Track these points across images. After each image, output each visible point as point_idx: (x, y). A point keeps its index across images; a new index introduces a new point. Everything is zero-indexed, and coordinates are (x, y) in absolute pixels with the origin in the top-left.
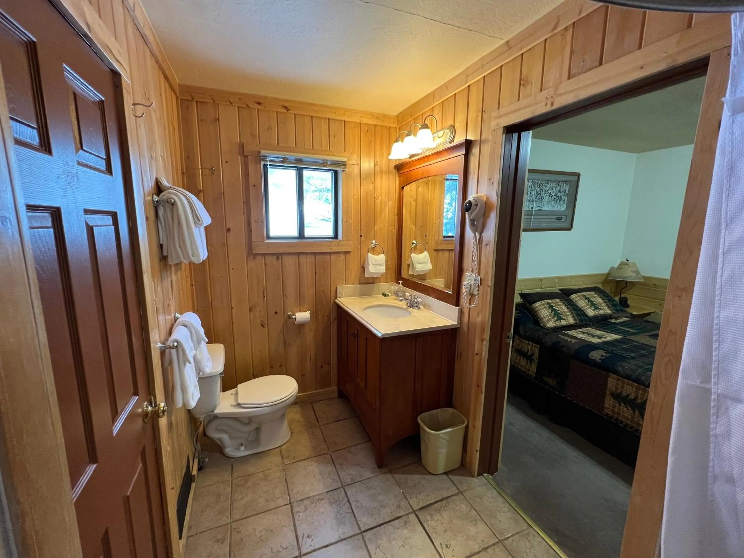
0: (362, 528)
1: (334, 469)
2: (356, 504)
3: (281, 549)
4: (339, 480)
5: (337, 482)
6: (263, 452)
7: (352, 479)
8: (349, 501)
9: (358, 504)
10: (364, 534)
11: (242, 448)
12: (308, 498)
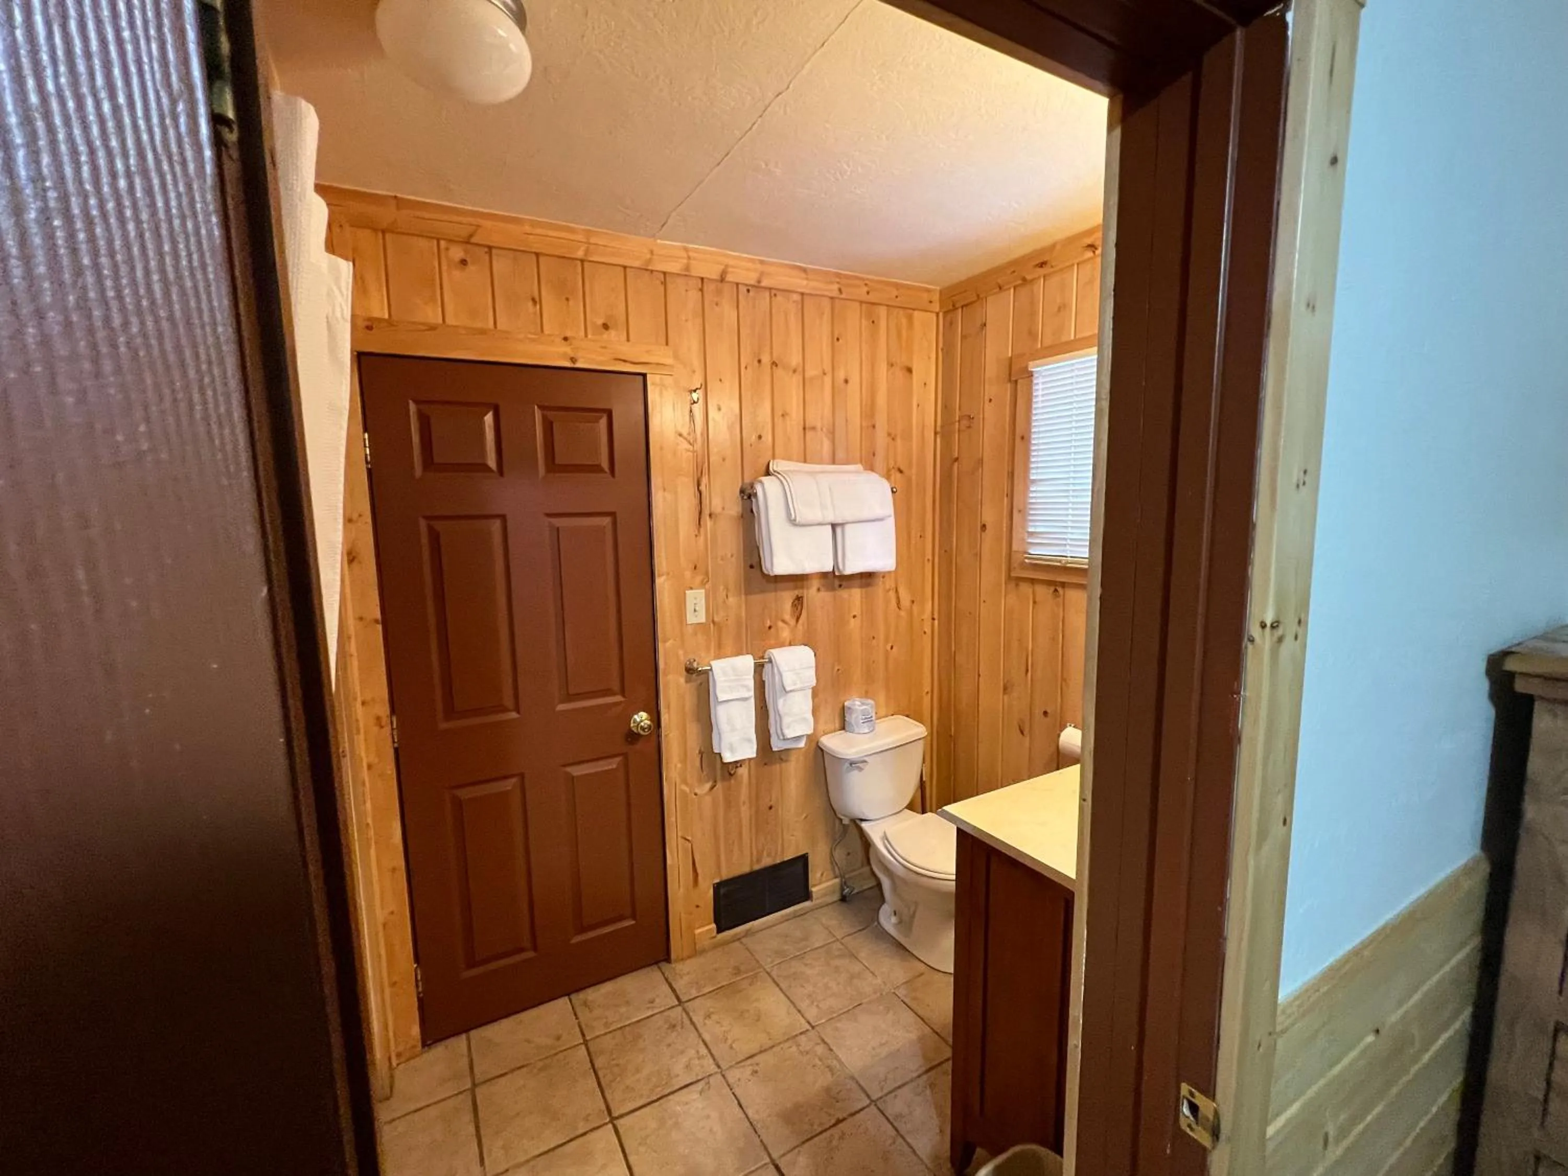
0: (783, 1159)
1: (915, 1075)
2: (837, 1137)
3: (729, 1042)
4: (885, 1091)
5: (882, 1089)
6: (907, 950)
7: (899, 1116)
8: (839, 1121)
9: (835, 1143)
10: (772, 1167)
11: (894, 920)
12: (831, 1050)
